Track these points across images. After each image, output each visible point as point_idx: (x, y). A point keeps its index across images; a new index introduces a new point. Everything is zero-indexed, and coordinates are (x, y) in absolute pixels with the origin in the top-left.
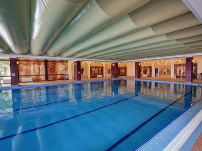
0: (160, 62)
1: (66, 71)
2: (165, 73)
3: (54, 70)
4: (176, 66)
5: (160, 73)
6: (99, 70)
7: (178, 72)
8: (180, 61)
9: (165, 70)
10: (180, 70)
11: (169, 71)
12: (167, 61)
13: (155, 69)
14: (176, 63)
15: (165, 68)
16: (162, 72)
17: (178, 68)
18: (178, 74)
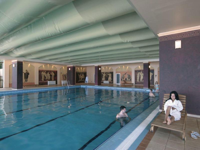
0: (121, 67)
2: (126, 79)
5: (121, 79)
6: (51, 75)
8: (139, 67)
9: (126, 76)
10: (140, 76)
12: (128, 67)
13: (117, 75)
14: (136, 70)
15: (127, 74)
16: (123, 78)
17: (138, 75)
18: (138, 81)
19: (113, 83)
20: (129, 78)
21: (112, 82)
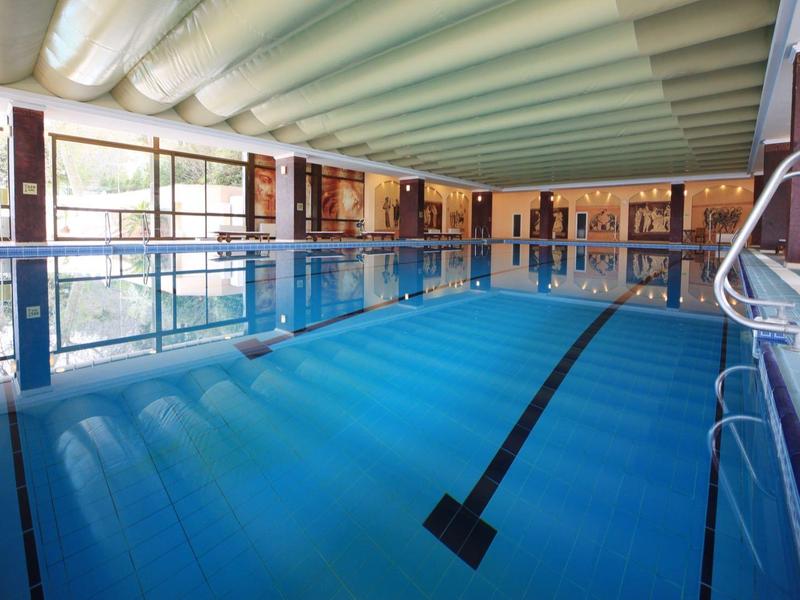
0: (592, 195)
1: (359, 210)
2: (603, 227)
3: (333, 206)
4: (634, 207)
5: (591, 228)
6: (432, 214)
7: (637, 226)
8: (642, 194)
9: (605, 219)
10: (643, 217)
11: (614, 223)
12: (610, 195)
13: (579, 215)
14: (632, 201)
15: (606, 213)
16: (596, 225)
17: (638, 214)
18: (637, 231)
19: (566, 237)
20: (612, 224)
21: (563, 235)
